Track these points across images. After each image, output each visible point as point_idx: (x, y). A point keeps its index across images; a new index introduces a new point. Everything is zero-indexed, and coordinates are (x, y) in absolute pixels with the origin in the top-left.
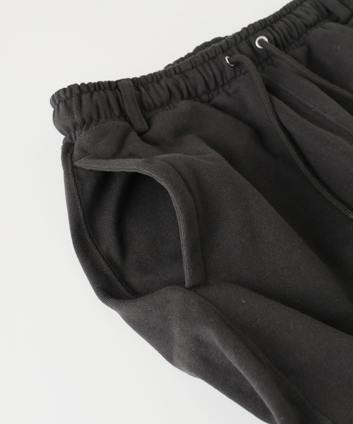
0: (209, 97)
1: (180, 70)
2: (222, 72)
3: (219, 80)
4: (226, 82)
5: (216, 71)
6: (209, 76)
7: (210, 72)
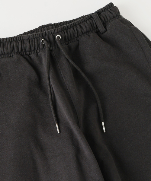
0: (30, 53)
1: (23, 38)
2: (38, 45)
3: (36, 47)
4: (39, 49)
5: (36, 44)
6: (32, 45)
7: (33, 44)
